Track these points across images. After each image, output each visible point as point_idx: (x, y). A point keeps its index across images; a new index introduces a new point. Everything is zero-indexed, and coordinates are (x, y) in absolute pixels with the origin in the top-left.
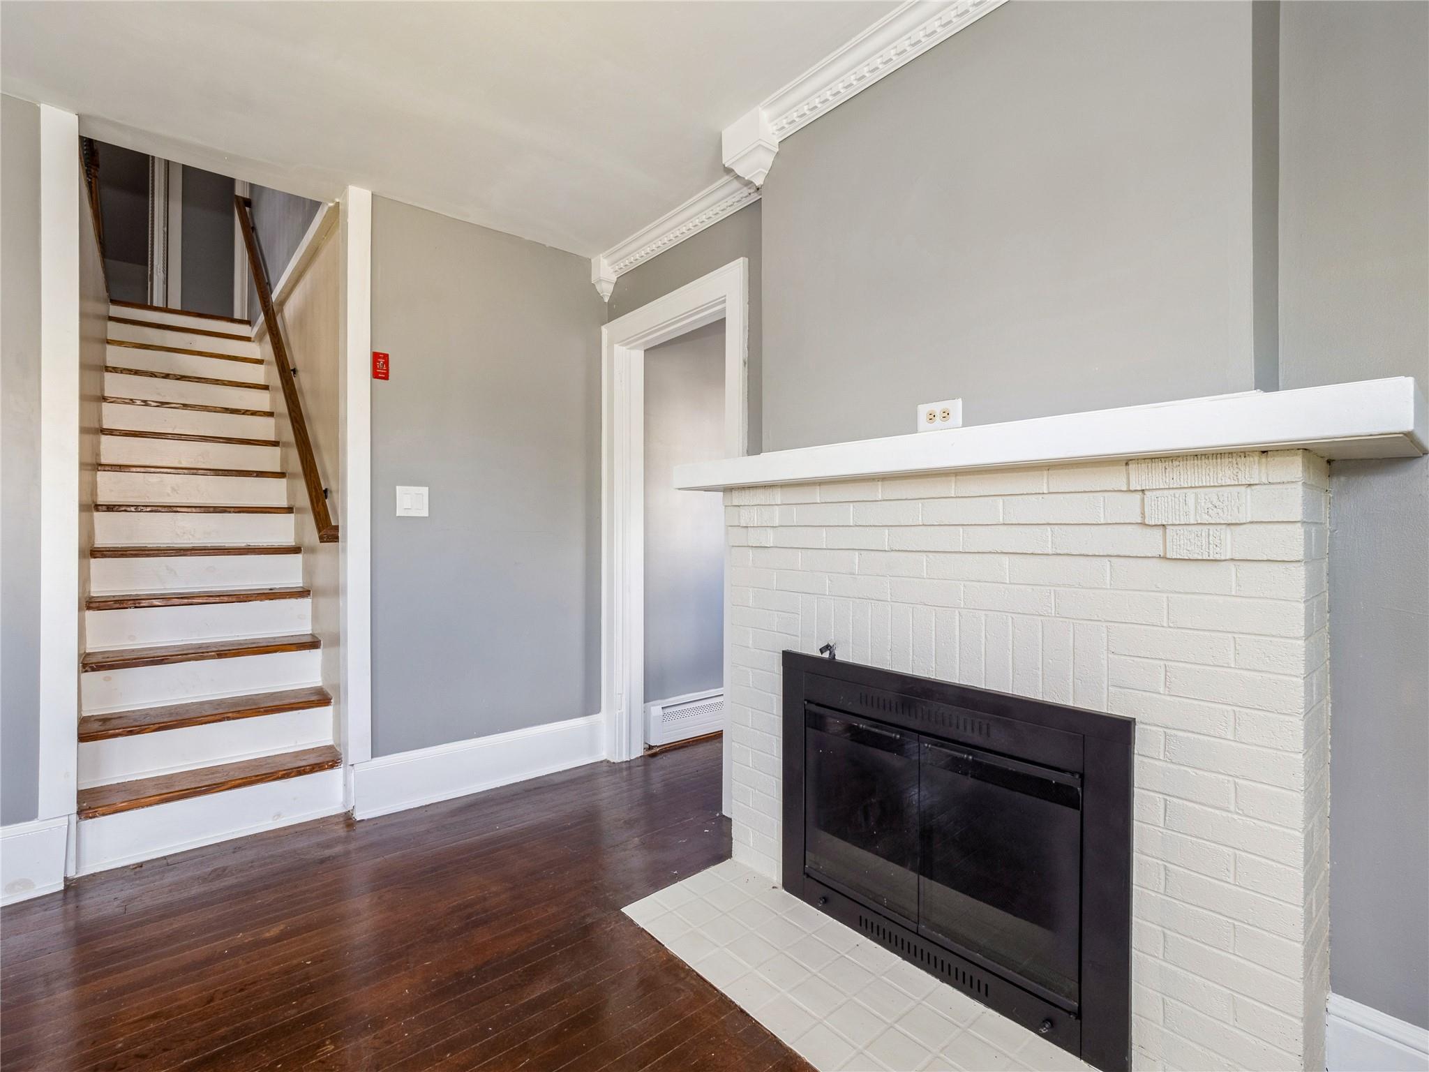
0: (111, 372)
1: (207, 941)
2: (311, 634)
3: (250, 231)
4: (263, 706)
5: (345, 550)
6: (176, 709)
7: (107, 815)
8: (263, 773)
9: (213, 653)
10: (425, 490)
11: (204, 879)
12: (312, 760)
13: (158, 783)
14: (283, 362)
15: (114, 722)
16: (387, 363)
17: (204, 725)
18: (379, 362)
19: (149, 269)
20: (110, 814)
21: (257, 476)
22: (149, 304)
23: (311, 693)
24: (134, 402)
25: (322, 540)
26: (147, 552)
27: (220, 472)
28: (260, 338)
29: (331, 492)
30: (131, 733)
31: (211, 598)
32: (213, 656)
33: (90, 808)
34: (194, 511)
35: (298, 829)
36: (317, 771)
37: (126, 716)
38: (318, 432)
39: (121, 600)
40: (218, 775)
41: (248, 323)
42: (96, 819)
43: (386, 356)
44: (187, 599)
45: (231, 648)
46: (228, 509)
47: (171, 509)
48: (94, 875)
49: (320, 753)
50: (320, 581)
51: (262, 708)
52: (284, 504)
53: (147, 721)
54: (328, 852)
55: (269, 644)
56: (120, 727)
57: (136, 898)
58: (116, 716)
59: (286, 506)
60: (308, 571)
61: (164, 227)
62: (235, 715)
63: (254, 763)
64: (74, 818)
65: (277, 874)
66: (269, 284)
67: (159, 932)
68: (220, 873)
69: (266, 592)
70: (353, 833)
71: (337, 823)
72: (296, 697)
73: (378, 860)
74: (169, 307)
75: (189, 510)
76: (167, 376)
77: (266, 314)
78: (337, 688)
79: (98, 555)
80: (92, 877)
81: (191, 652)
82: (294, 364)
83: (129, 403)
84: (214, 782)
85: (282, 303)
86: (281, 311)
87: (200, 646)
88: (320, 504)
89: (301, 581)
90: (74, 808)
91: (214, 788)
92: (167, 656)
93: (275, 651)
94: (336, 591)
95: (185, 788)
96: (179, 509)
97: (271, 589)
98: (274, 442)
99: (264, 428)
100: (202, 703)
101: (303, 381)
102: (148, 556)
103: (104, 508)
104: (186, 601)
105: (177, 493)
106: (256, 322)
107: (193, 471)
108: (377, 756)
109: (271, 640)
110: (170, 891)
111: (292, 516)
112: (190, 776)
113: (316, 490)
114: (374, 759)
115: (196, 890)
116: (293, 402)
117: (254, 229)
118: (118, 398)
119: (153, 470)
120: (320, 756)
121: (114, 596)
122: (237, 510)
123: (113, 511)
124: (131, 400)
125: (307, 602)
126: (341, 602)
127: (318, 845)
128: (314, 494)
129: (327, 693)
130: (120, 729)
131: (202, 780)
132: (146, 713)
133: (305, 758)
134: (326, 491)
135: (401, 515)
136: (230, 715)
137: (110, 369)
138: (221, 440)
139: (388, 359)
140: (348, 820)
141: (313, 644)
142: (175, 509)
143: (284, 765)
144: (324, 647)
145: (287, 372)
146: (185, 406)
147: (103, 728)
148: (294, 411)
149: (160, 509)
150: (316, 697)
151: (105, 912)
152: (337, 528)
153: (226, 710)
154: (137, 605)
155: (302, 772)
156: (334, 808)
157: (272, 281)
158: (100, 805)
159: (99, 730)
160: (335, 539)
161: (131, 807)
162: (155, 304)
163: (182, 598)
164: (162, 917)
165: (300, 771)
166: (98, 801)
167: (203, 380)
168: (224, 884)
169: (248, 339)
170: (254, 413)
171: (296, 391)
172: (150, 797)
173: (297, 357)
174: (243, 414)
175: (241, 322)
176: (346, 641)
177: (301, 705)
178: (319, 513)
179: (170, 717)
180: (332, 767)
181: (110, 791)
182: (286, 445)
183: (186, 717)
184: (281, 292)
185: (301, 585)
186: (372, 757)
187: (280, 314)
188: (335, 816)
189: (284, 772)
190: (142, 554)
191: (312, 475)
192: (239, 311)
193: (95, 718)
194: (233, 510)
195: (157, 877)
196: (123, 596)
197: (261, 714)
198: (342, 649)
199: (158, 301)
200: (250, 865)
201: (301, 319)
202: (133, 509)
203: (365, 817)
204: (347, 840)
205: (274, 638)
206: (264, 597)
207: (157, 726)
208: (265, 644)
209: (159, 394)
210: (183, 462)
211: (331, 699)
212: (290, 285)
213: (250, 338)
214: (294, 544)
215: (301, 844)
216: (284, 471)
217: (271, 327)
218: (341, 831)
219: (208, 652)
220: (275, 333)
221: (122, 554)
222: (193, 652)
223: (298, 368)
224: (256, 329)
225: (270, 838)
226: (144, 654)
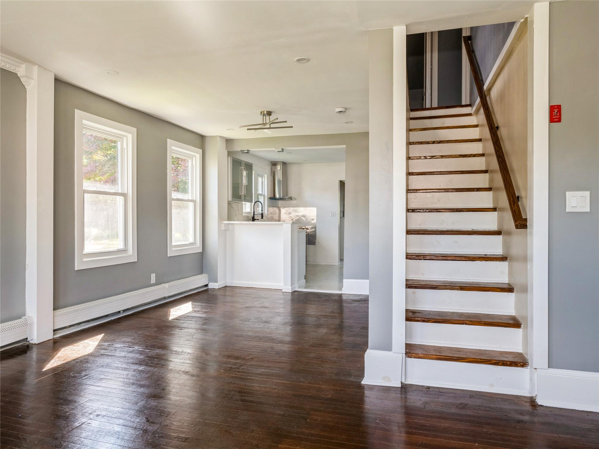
0: (412, 144)
1: (461, 440)
2: (507, 283)
3: (471, 53)
4: (483, 320)
5: (531, 234)
6: (442, 313)
7: (415, 358)
8: (484, 358)
9: (458, 287)
10: (587, 194)
11: (458, 406)
12: (510, 359)
13: (435, 349)
14: (491, 124)
15: (418, 315)
16: (559, 111)
17: (454, 325)
18: (554, 111)
19: (424, 90)
20: (417, 358)
21: (477, 191)
22: (424, 108)
23: (509, 319)
24: (421, 158)
25: (517, 227)
26: (428, 232)
27: (459, 190)
28: (477, 112)
29: (521, 198)
30: (424, 321)
31: (456, 258)
32: (458, 288)
33: (409, 353)
34: (448, 211)
35: (503, 397)
36: (514, 366)
37: (421, 312)
38: (513, 162)
39: (418, 256)
40: (461, 353)
41: (470, 105)
42: (412, 359)
43: (559, 107)
44: (445, 257)
45: (466, 286)
46: (463, 210)
47: (438, 210)
48: (411, 385)
49: (515, 356)
50: (515, 251)
51: (483, 322)
52: (491, 206)
53: (430, 317)
54: (522, 418)
55: (486, 286)
56: (420, 317)
57: (428, 403)
58: (418, 311)
59: (492, 207)
60: (506, 246)
61: (430, 66)
62: (469, 323)
63: (478, 352)
64: (404, 355)
65: (493, 419)
66: (482, 80)
67: (439, 425)
68: (464, 406)
69: (483, 256)
70: (536, 411)
71: (526, 402)
72: (500, 319)
73: (554, 435)
74: (433, 107)
75: (445, 211)
76: (434, 142)
77: (481, 98)
78: (526, 319)
79: (409, 233)
80: (410, 385)
81: (447, 285)
82: (497, 123)
83: (419, 159)
84: (460, 356)
85: (490, 89)
86: (489, 94)
87: (452, 283)
88: (515, 206)
89: (501, 251)
90: (404, 352)
91: (460, 360)
92: (437, 285)
93: (489, 291)
94: (525, 259)
95: (447, 355)
96: (441, 210)
97: (485, 255)
98: (485, 170)
99: (479, 163)
100: (453, 313)
101: (503, 133)
102: (428, 234)
103: (411, 211)
104: (445, 258)
105: (440, 202)
106: (474, 104)
107: (447, 190)
108: (552, 368)
109: (486, 284)
110: (442, 406)
111: (496, 213)
112: (449, 350)
113: (513, 197)
114: (550, 369)
115: (453, 410)
116: (498, 146)
117: (473, 51)
118: (415, 157)
119: (429, 191)
120: (515, 357)
121: (415, 253)
122: (467, 210)
123: (414, 212)
124: (420, 157)
125: (505, 264)
126: (528, 265)
127: (516, 411)
128: (512, 199)
129: (518, 320)
130: (420, 318)
131: (454, 354)
132: (429, 313)
133: (506, 356)
134: (518, 197)
135: (568, 211)
136: (467, 322)
137: (411, 143)
138: (459, 173)
139: (561, 108)
140: (532, 401)
141: (509, 289)
142: (439, 210)
143: (495, 357)
144: (516, 292)
145: (494, 129)
146: (442, 157)
147: (413, 316)
148: (498, 151)
149: (433, 210)
150: (512, 321)
151: (417, 404)
152: (526, 220)
153: (465, 319)
154: (425, 258)
155: (505, 364)
156: (524, 392)
157: (484, 79)
158: (413, 352)
159: (411, 317)
160: (525, 226)
161: (425, 358)
162: (427, 107)
163: (443, 256)
164: (440, 418)
165: (504, 364)
166: (413, 351)
167: (449, 142)
168: (466, 412)
169: (470, 115)
170: (474, 156)
171: (499, 140)
172: (432, 355)
173: (499, 119)
174: (469, 157)
175: (466, 106)
176: (532, 290)
177: (503, 324)
178: (515, 211)
179: (439, 317)
180: (522, 366)
181: (416, 347)
182: (492, 172)
183: (446, 318)
184: (490, 83)
185: (501, 254)
186: (548, 368)
187: (488, 96)
188: (525, 397)
189: (495, 361)
190: (426, 233)
191: (510, 188)
192: (465, 100)
193: (410, 311)
194: (465, 210)
195: (436, 396)
196: (419, 253)
197: (482, 325)
198: (529, 294)
199: (428, 105)
200: (479, 408)
201: (502, 96)
202: (422, 211)
203: (544, 404)
204: (532, 414)
205: (488, 283)
206: (482, 259)
207: (434, 320)
208: (483, 286)
209: (430, 152)
210: (441, 186)
211: (521, 325)
212: (495, 78)
213: (471, 114)
214: (497, 229)
215: (505, 406)
216: (491, 187)
217: (484, 105)
218: (528, 407)
219: (455, 286)
220: (486, 108)
221: (418, 233)
222: (449, 285)
223: (500, 125)
224: (474, 108)
225: (488, 397)
226: (428, 283)
